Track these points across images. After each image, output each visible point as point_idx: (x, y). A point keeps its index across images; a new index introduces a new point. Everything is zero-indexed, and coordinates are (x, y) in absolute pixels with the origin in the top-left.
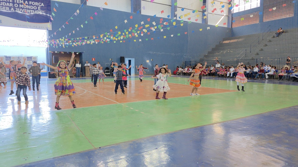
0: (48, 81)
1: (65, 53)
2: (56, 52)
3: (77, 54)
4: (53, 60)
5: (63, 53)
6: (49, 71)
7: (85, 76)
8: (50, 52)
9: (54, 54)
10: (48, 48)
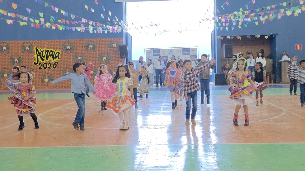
0: (215, 91)
1: (244, 37)
2: (228, 37)
3: (266, 37)
4: (223, 51)
5: (240, 38)
6: (215, 72)
7: (281, 80)
8: (219, 37)
9: (225, 41)
10: (214, 30)
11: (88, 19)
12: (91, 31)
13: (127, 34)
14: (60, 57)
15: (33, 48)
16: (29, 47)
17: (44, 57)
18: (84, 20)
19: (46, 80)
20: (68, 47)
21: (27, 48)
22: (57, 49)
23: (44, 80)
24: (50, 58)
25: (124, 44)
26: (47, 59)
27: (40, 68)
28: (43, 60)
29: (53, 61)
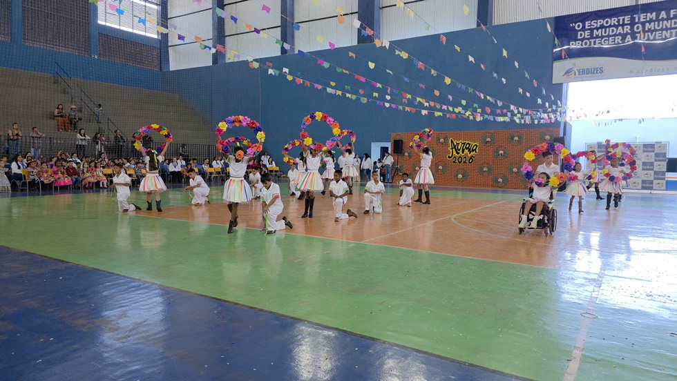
11: (518, 106)
12: (518, 121)
13: (565, 123)
14: (477, 151)
15: (448, 140)
16: (444, 139)
17: (459, 150)
18: (512, 107)
19: (460, 176)
20: (488, 139)
21: (442, 140)
22: (475, 142)
23: (457, 175)
24: (466, 151)
25: (561, 135)
26: (463, 153)
27: (454, 162)
28: (458, 153)
29: (469, 155)
